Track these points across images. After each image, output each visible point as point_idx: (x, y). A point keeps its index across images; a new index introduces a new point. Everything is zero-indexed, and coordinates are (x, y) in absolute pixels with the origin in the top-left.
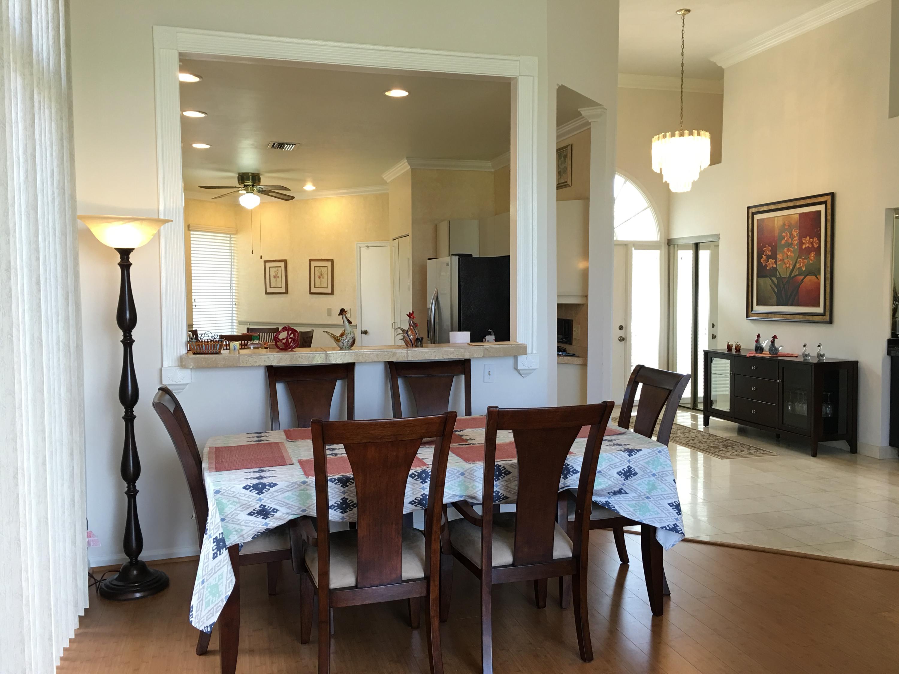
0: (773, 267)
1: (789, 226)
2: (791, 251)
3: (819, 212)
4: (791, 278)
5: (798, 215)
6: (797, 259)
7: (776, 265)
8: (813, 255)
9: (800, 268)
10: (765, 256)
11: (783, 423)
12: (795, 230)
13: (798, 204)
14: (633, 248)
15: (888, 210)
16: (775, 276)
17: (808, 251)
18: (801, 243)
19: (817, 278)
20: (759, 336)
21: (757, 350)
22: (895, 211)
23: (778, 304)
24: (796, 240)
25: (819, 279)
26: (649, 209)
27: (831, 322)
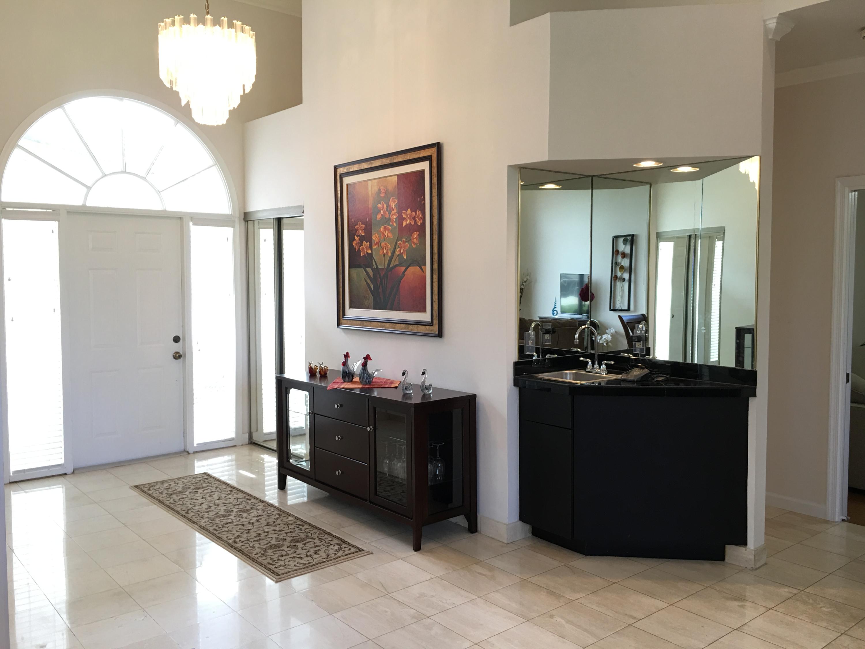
0: (367, 253)
1: (385, 193)
2: (388, 230)
3: (422, 172)
4: (390, 269)
5: (396, 177)
6: (396, 242)
7: (372, 251)
8: (415, 236)
9: (400, 255)
10: (357, 236)
11: (376, 494)
12: (393, 199)
13: (395, 161)
14: (191, 224)
15: (511, 167)
16: (370, 266)
17: (410, 229)
18: (401, 219)
19: (422, 269)
20: (347, 356)
21: (345, 377)
22: (520, 170)
23: (376, 307)
24: (394, 214)
25: (424, 271)
26: (214, 167)
27: (440, 335)
